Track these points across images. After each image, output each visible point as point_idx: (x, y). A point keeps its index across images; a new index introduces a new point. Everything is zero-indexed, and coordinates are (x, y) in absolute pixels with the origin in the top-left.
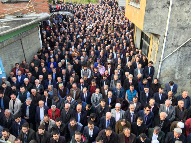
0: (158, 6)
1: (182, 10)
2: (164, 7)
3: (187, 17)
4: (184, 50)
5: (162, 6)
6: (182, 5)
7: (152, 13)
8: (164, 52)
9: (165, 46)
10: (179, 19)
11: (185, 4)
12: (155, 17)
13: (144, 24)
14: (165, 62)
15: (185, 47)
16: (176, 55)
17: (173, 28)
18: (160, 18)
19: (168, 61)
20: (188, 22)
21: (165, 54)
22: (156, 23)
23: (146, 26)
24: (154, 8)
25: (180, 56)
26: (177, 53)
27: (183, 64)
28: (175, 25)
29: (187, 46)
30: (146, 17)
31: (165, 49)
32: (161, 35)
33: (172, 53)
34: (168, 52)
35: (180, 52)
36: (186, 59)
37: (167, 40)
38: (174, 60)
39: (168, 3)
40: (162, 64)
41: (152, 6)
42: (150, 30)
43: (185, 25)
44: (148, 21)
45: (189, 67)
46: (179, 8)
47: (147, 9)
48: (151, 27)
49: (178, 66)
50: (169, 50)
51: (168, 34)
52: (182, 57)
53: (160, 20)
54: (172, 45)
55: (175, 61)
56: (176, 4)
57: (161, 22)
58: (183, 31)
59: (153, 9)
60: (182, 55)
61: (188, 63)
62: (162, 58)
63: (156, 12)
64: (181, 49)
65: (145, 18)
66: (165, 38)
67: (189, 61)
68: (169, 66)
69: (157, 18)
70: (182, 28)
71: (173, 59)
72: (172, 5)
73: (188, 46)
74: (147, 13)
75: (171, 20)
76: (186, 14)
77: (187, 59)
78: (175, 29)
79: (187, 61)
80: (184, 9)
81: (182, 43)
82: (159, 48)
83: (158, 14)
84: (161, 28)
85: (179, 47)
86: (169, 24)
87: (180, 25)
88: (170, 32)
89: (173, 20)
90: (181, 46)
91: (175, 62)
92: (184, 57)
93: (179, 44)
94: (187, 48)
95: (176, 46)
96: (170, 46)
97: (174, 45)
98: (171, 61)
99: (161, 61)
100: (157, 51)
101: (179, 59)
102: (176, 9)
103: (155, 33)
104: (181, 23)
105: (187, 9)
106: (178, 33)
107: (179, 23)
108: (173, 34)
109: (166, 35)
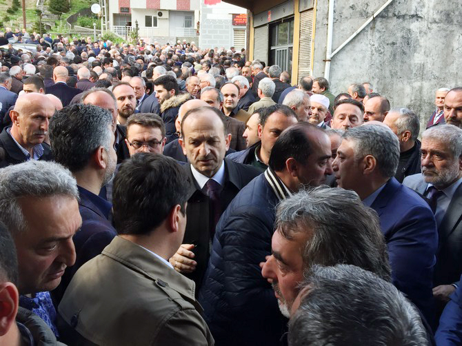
4: (387, 29)
8: (334, 30)
9: (334, 12)
14: (340, 63)
15: (388, 17)
16: (368, 42)
19: (345, 60)
21: (337, 36)
25: (376, 45)
26: (370, 37)
27: (388, 74)
29: (390, 14)
31: (335, 21)
33: (355, 34)
34: (343, 30)
35: (377, 35)
36: (395, 55)
38: (364, 57)
40: (331, 70)
45: (405, 82)
49: (377, 80)
50: (346, 25)
52: (382, 51)
54: (351, 11)
55: (367, 61)
60: (383, 42)
61: (401, 70)
62: (329, 49)
64: (378, 24)
67: (402, 62)
68: (350, 77)
71: (361, 55)
73: (395, 15)
77: (397, 57)
79: (399, 64)
81: (377, 5)
82: (320, 19)
85: (372, 18)
90: (375, 16)
91: (366, 65)
92: (388, 49)
93: (370, 10)
94: (393, 23)
95: (364, 14)
96: (347, 12)
97: (358, 9)
98: (354, 60)
99: (329, 57)
100: (313, 30)
101: (376, 54)
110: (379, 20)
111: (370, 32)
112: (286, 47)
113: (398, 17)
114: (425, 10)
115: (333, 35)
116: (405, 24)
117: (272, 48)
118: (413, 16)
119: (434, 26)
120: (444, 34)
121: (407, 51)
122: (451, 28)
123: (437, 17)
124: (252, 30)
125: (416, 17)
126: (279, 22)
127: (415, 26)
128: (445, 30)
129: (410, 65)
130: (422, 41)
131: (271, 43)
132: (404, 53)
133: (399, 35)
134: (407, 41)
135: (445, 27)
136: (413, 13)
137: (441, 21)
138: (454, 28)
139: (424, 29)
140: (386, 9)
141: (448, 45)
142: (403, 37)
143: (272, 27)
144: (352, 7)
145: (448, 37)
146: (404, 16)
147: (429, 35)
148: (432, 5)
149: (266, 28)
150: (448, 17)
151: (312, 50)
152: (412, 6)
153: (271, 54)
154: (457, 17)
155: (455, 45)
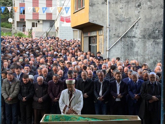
0: (99, 3)
1: (117, 6)
2: (103, 3)
3: (122, 12)
4: (125, 41)
5: (102, 3)
6: (116, 3)
7: (95, 8)
8: (109, 41)
9: (109, 36)
10: (116, 13)
11: (119, 2)
12: (97, 11)
13: (89, 16)
14: (111, 51)
15: (125, 37)
16: (120, 45)
17: (113, 21)
18: (101, 12)
19: (113, 50)
20: (123, 16)
21: (110, 43)
22: (99, 16)
23: (91, 18)
24: (96, 3)
25: (122, 46)
26: (120, 43)
27: (126, 54)
28: (114, 19)
29: (126, 36)
31: (109, 39)
32: (104, 26)
33: (116, 43)
34: (112, 41)
35: (123, 43)
36: (128, 49)
37: (110, 31)
38: (119, 49)
39: (106, 1)
40: (109, 54)
41: (94, 2)
42: (94, 21)
43: (121, 19)
44: (92, 14)
45: (132, 57)
46: (115, 5)
47: (90, 4)
48: (95, 19)
49: (123, 56)
50: (113, 40)
51: (109, 25)
52: (124, 47)
53: (101, 14)
54: (114, 36)
56: (112, 1)
57: (103, 15)
58: (121, 23)
59: (94, 4)
60: (124, 45)
61: (131, 53)
62: (108, 47)
63: (98, 7)
64: (123, 40)
65: (90, 11)
66: (108, 28)
67: (131, 51)
68: (115, 55)
69: (99, 11)
70: (120, 21)
71: (118, 49)
72: (109, 2)
73: (128, 37)
74: (91, 8)
75: (110, 14)
76: (121, 10)
78: (114, 22)
79: (130, 51)
80: (119, 6)
81: (122, 34)
82: (105, 38)
83: (99, 8)
84: (103, 20)
85: (121, 38)
86: (109, 17)
87: (118, 18)
88: (111, 24)
89: (111, 14)
90: (121, 37)
91: (120, 52)
92: (126, 47)
93: (120, 35)
94: (127, 39)
95: (118, 37)
96: (113, 36)
97: (116, 35)
98: (116, 50)
99: (108, 50)
100: (103, 41)
101: (123, 49)
102: (112, 5)
103: (99, 24)
104: (118, 17)
105: (121, 6)
106: (117, 25)
107: (116, 17)
108: (114, 26)
109: (108, 26)
110: (123, 38)
111: (120, 42)
112: (95, 45)
113: (129, 37)
114: (137, 35)
115: (109, 43)
116: (131, 39)
117: (90, 45)
118: (133, 37)
119: (140, 39)
120: (143, 42)
121: (132, 47)
122: (145, 40)
123: (141, 37)
124: (83, 38)
125: (134, 37)
126: (92, 37)
127: (134, 40)
128: (143, 41)
129: (133, 52)
130: (137, 44)
131: (90, 43)
132: (131, 48)
133: (129, 42)
134: (132, 44)
135: (143, 40)
136: (133, 36)
137: (142, 38)
138: (146, 40)
139: (137, 40)
140: (125, 35)
141: (145, 45)
142: (130, 43)
143: (90, 38)
144: (114, 35)
145: (145, 43)
146: (130, 37)
147: (139, 42)
148: (139, 33)
149: (88, 38)
150: (144, 37)
151: (103, 47)
152: (133, 34)
153: (90, 47)
154: (147, 37)
155: (147, 45)
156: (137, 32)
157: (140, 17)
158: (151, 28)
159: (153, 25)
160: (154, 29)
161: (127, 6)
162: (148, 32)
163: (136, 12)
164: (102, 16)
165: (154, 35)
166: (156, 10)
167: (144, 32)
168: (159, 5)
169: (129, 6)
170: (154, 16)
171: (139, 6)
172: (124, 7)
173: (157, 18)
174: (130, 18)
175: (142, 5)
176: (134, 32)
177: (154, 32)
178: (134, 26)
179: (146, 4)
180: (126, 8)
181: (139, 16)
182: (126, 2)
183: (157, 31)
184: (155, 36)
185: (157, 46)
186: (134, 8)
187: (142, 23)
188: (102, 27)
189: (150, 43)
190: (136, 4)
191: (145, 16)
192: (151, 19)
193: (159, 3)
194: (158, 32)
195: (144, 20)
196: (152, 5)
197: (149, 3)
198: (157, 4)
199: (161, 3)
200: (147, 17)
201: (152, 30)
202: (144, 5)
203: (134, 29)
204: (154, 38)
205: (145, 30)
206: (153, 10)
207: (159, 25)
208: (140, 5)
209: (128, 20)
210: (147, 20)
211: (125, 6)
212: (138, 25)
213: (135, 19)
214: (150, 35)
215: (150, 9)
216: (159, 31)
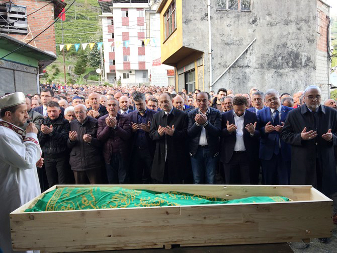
0: (196, 18)
1: (223, 23)
2: (202, 19)
3: (230, 31)
4: (235, 72)
5: (200, 18)
6: (221, 18)
7: (191, 26)
8: (212, 74)
9: (212, 66)
10: (221, 33)
11: (225, 17)
12: (194, 30)
13: (183, 38)
14: (216, 88)
15: (235, 67)
16: (228, 78)
17: (217, 43)
18: (200, 32)
19: (218, 86)
20: (232, 36)
21: (214, 76)
22: (197, 38)
23: (185, 40)
24: (192, 19)
25: (231, 79)
26: (228, 76)
28: (219, 41)
29: (236, 66)
30: (185, 29)
31: (213, 70)
32: (204, 52)
33: (221, 75)
34: (216, 73)
35: (231, 75)
36: (240, 83)
37: (213, 58)
39: (207, 15)
41: (189, 18)
42: (191, 45)
43: (229, 41)
44: (187, 34)
46: (219, 21)
47: (185, 20)
48: (191, 42)
50: (217, 71)
51: (212, 51)
52: (234, 81)
53: (201, 34)
56: (215, 16)
57: (203, 36)
58: (228, 48)
59: (190, 21)
60: (234, 78)
61: (243, 89)
62: (211, 82)
63: (195, 24)
64: (231, 71)
65: (183, 31)
66: (210, 55)
67: (243, 86)
69: (197, 31)
70: (227, 44)
71: (225, 84)
72: (211, 17)
73: (238, 66)
74: (185, 26)
75: (213, 35)
76: (228, 28)
78: (219, 45)
80: (225, 22)
81: (230, 62)
82: (206, 69)
83: (197, 26)
84: (203, 43)
85: (228, 68)
86: (212, 39)
87: (224, 40)
88: (215, 49)
89: (215, 34)
92: (237, 81)
93: (227, 64)
94: (238, 69)
95: (225, 66)
96: (217, 66)
97: (222, 64)
99: (211, 85)
100: (203, 74)
102: (216, 22)
103: (197, 49)
104: (225, 38)
105: (228, 22)
106: (223, 49)
107: (222, 38)
108: (219, 52)
109: (210, 52)
110: (232, 68)
111: (228, 74)
112: (192, 82)
113: (240, 67)
114: (251, 63)
115: (212, 76)
116: (243, 70)
117: (187, 83)
118: (246, 66)
119: (256, 70)
120: (261, 73)
121: (245, 81)
122: (263, 70)
123: (257, 66)
124: (177, 76)
125: (248, 66)
126: (189, 72)
127: (247, 70)
129: (247, 88)
130: (251, 77)
131: (186, 81)
132: (244, 82)
133: (241, 74)
134: (245, 77)
135: (261, 70)
136: (246, 65)
137: (259, 68)
138: (265, 70)
139: (252, 71)
140: (234, 64)
141: (263, 78)
142: (243, 75)
143: (186, 74)
144: (220, 64)
145: (263, 74)
146: (242, 67)
147: (254, 74)
148: (254, 61)
149: (184, 75)
150: (262, 66)
151: (203, 83)
152: (246, 62)
153: (186, 86)
154: (265, 66)
155: (266, 78)
156: (252, 59)
157: (255, 39)
158: (272, 53)
159: (274, 49)
160: (275, 54)
161: (237, 22)
162: (267, 59)
163: (250, 31)
164: (201, 37)
165: (275, 63)
166: (278, 27)
167: (262, 59)
168: (282, 20)
169: (240, 22)
170: (275, 36)
171: (254, 22)
172: (232, 24)
173: (279, 39)
174: (242, 39)
175: (258, 21)
176: (248, 59)
177: (275, 59)
178: (247, 50)
179: (264, 19)
180: (236, 25)
181: (254, 36)
182: (235, 17)
183: (280, 58)
184: (278, 65)
185: (280, 78)
186: (247, 24)
187: (259, 46)
188: (202, 53)
189: (270, 75)
190: (249, 19)
191: (263, 37)
192: (271, 40)
193: (283, 18)
194: (282, 59)
195: (261, 41)
196: (273, 21)
197: (268, 18)
198: (279, 19)
199: (285, 17)
200: (266, 37)
201: (273, 56)
202: (261, 20)
203: (248, 55)
204: (276, 67)
205: (263, 57)
206: (273, 27)
207: (283, 49)
208: (256, 21)
209: (238, 42)
210: (266, 42)
211: (234, 22)
212: (252, 50)
213: (249, 40)
214: (269, 64)
215: (269, 25)
216: (283, 57)
